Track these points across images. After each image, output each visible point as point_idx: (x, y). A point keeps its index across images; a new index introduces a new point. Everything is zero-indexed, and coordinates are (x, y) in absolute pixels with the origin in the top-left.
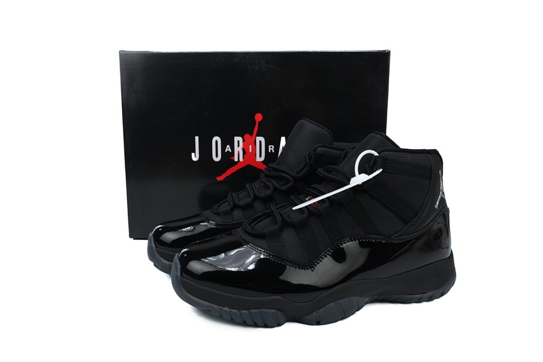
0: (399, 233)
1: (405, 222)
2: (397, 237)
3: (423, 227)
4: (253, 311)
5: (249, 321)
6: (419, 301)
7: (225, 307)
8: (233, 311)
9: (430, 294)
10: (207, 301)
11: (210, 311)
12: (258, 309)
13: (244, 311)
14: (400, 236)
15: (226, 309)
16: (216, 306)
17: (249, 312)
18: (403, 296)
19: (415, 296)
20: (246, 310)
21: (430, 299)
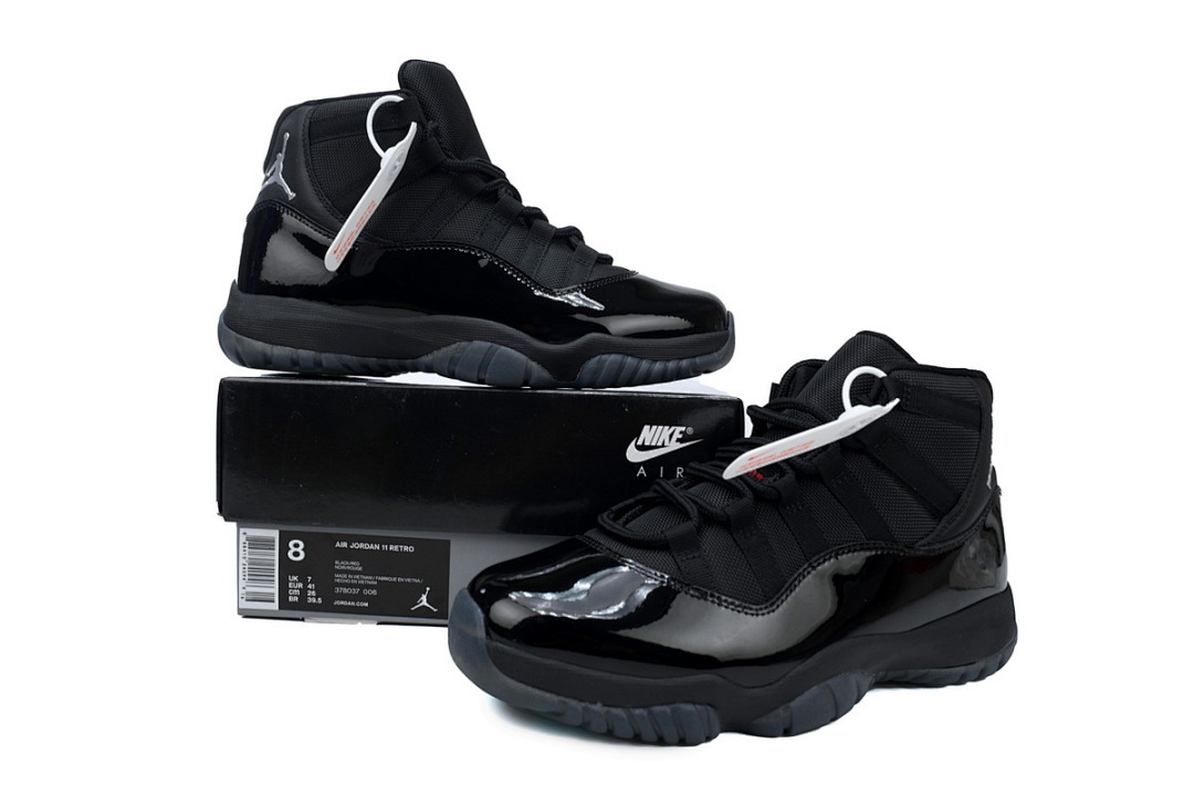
0: (929, 539)
1: (937, 515)
2: (924, 545)
3: (967, 527)
4: (657, 709)
5: (649, 733)
6: (960, 681)
7: (595, 703)
8: (614, 711)
9: (980, 665)
10: (552, 692)
11: (558, 714)
12: (668, 704)
13: (638, 712)
14: (929, 544)
15: (598, 707)
16: (573, 703)
17: (650, 713)
18: (933, 670)
19: (952, 670)
20: (641, 707)
21: (981, 676)
